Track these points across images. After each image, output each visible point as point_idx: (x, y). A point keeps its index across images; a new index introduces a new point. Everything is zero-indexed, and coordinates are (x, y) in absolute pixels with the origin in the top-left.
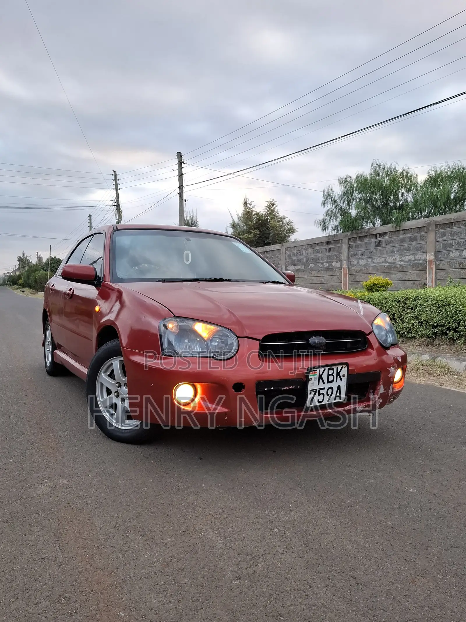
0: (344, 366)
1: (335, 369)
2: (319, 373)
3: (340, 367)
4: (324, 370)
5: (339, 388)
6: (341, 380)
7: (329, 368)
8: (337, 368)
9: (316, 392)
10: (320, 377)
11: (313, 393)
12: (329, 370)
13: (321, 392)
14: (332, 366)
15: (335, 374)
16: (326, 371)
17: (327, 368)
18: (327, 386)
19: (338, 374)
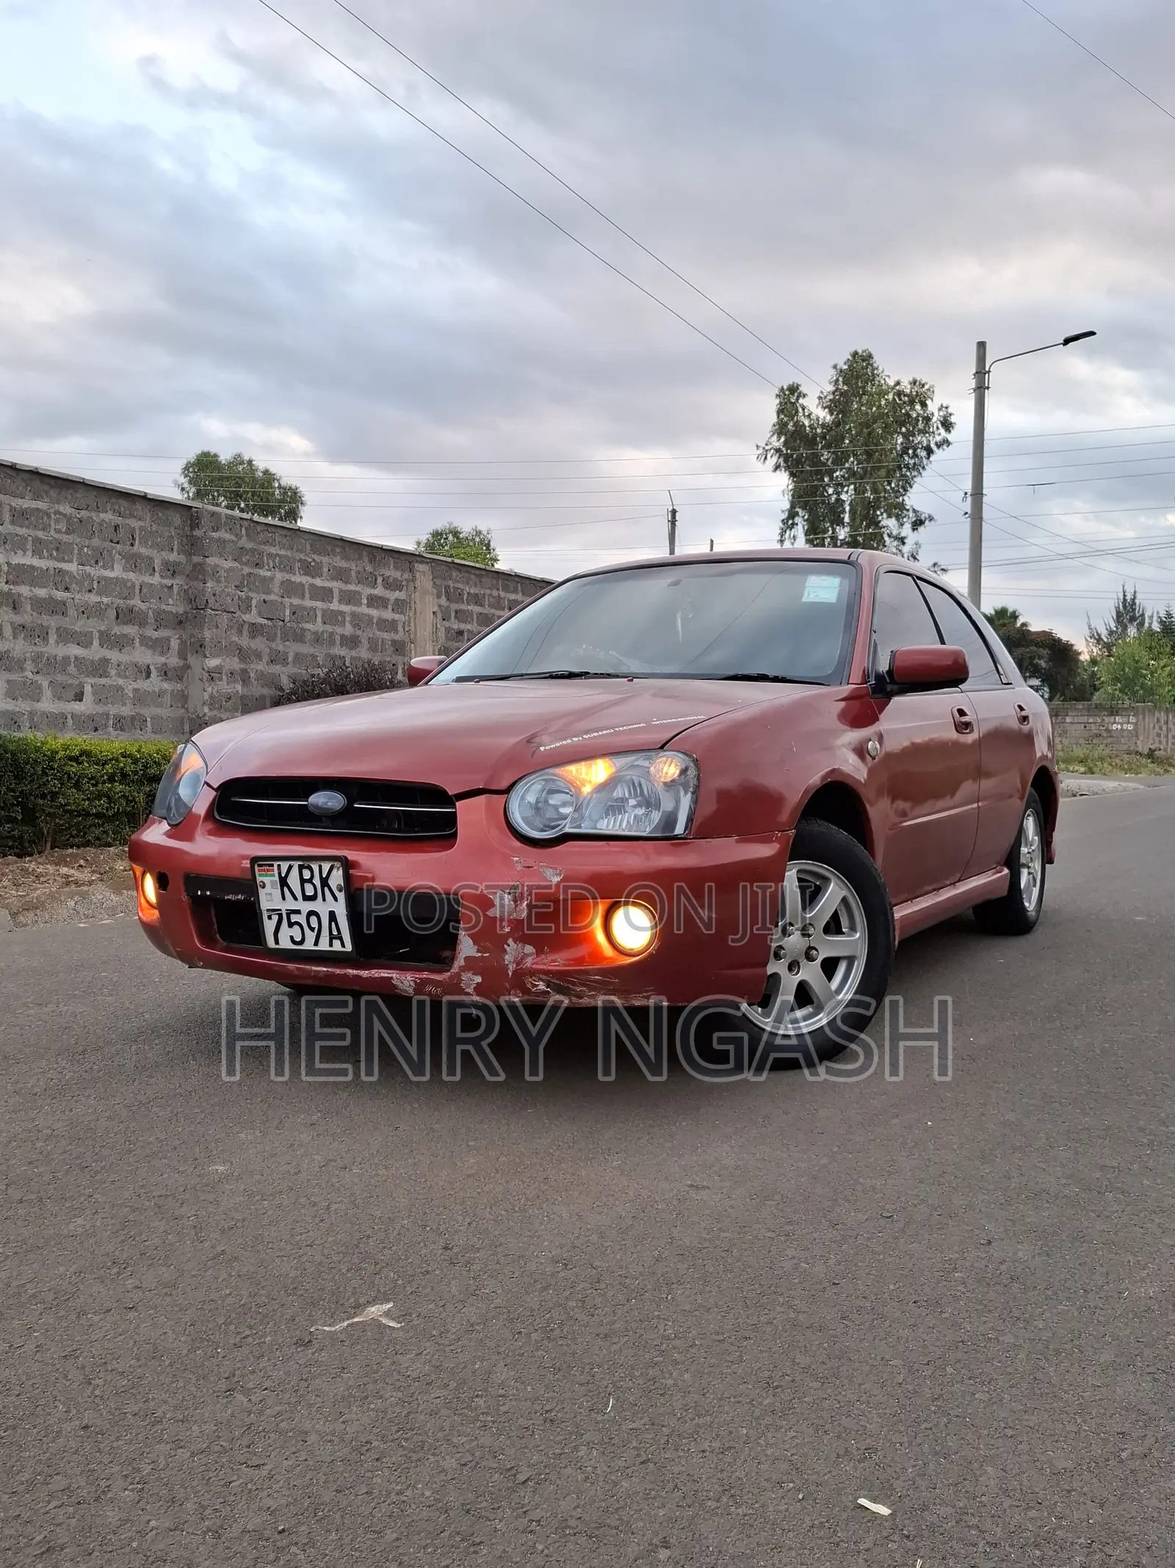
0: (337, 864)
1: (315, 867)
2: (280, 874)
3: (326, 866)
4: (290, 867)
5: (332, 916)
6: (336, 899)
7: (301, 863)
8: (320, 867)
9: (280, 916)
10: (283, 882)
11: (275, 918)
12: (301, 868)
13: (294, 918)
14: (307, 861)
15: (317, 881)
16: (295, 871)
17: (296, 864)
18: (306, 907)
19: (325, 882)
